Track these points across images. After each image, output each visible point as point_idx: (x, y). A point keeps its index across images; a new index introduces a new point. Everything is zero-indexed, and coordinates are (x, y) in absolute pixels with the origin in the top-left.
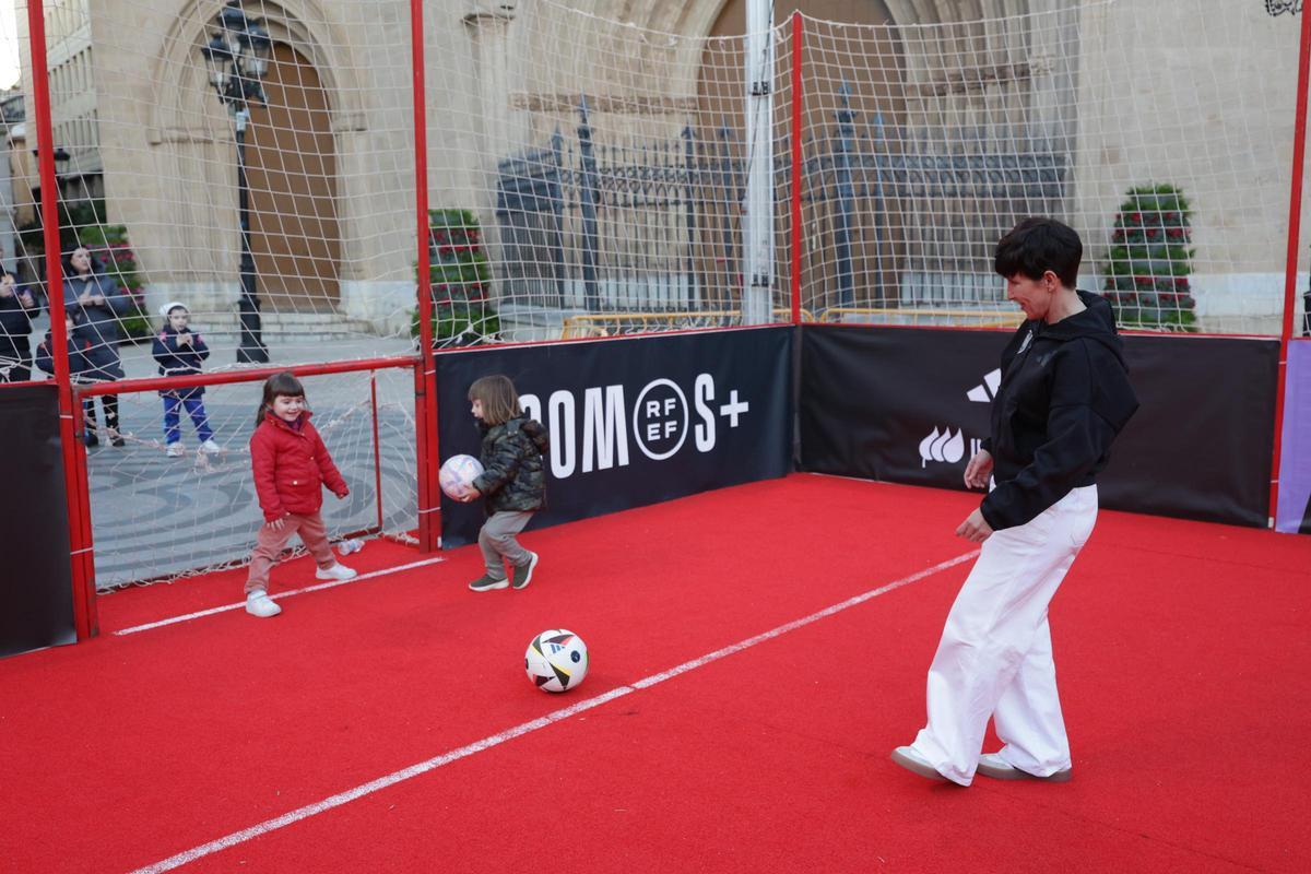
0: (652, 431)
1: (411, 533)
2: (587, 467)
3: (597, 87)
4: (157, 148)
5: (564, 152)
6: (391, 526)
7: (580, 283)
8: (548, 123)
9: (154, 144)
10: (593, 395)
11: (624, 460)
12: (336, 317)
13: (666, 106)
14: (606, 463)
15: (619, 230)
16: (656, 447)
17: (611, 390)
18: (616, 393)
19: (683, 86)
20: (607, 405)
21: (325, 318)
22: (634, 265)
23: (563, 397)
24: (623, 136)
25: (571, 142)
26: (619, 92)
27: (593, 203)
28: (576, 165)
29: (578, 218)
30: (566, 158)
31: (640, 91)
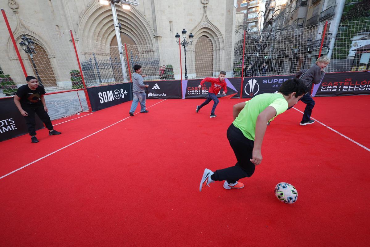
0: (116, 96)
1: (88, 111)
2: (109, 101)
3: (95, 51)
6: (84, 110)
8: (88, 58)
9: (11, 60)
10: (108, 92)
11: (114, 100)
12: (57, 87)
13: (106, 55)
14: (111, 100)
15: (103, 72)
16: (117, 98)
18: (111, 92)
19: (108, 51)
20: (110, 93)
21: (55, 87)
22: (106, 77)
23: (104, 93)
24: (100, 58)
25: (93, 60)
26: (98, 52)
27: (98, 68)
28: (94, 63)
29: (96, 72)
30: (92, 62)
31: (101, 52)
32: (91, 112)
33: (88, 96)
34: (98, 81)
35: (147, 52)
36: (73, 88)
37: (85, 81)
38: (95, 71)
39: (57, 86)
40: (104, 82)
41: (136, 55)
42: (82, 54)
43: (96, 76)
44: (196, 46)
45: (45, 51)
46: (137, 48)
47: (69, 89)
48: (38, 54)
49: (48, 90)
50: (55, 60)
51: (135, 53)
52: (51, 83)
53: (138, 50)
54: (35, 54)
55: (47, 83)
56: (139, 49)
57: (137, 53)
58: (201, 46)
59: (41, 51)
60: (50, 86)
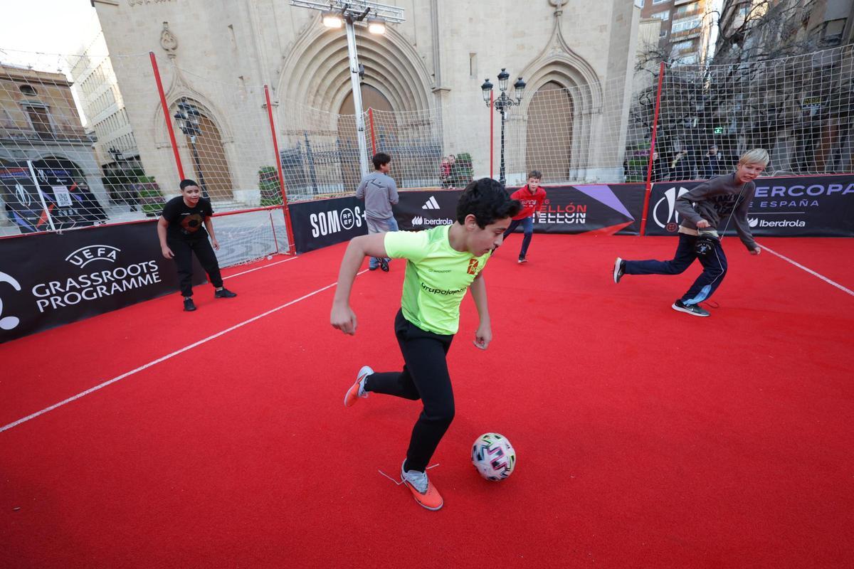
0: (345, 222)
1: (288, 252)
2: (330, 232)
3: (308, 127)
4: (160, 150)
5: (301, 147)
6: (281, 251)
7: (311, 188)
8: (294, 139)
10: (329, 213)
11: (339, 230)
12: (234, 202)
13: (330, 133)
14: (335, 231)
15: (321, 171)
16: (347, 226)
17: (334, 212)
18: (335, 212)
19: (334, 127)
20: (333, 216)
22: (327, 181)
23: (322, 214)
24: (318, 142)
25: (303, 146)
26: (314, 128)
27: (312, 163)
28: (306, 152)
29: (309, 170)
30: (302, 150)
31: (321, 129)
32: (294, 255)
33: (290, 222)
34: (310, 189)
35: (415, 125)
36: (262, 205)
37: (286, 190)
38: (306, 169)
39: (234, 199)
40: (322, 192)
41: (391, 133)
42: (284, 134)
43: (306, 178)
44: (531, 108)
45: (216, 130)
46: (395, 118)
47: (255, 206)
48: (206, 135)
49: (218, 207)
50: (232, 146)
51: (390, 129)
52: (223, 193)
53: (396, 122)
54: (200, 135)
55: (217, 193)
56: (399, 119)
57: (394, 129)
58: (543, 108)
59: (210, 129)
60: (222, 199)
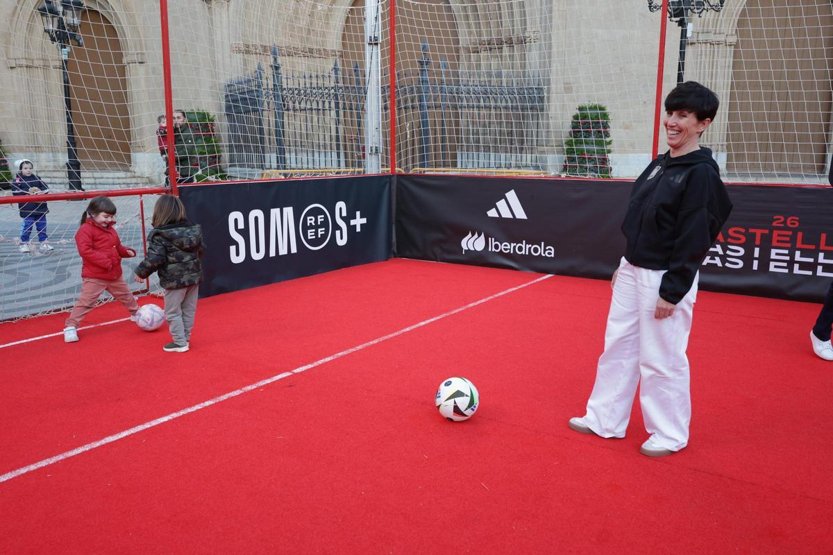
0: (310, 233)
3: (283, 41)
4: (14, 70)
5: (264, 76)
7: (274, 156)
8: (254, 61)
9: (11, 68)
11: (294, 250)
12: (129, 174)
13: (323, 54)
14: (283, 252)
15: (294, 124)
16: (312, 243)
17: (286, 210)
18: (289, 211)
19: (334, 42)
20: (284, 218)
21: (122, 174)
22: (306, 144)
24: (296, 71)
25: (268, 72)
26: (297, 43)
27: (280, 112)
28: (271, 86)
29: (272, 119)
30: (265, 82)
31: (308, 46)
34: (272, 158)
35: (495, 45)
37: (226, 155)
38: (269, 119)
39: (131, 169)
40: (293, 165)
41: (443, 57)
42: (239, 51)
43: (266, 137)
44: (740, 23)
45: (112, 31)
46: (454, 26)
48: (90, 42)
49: (98, 181)
50: (141, 69)
51: (441, 49)
52: (118, 157)
53: (455, 34)
54: (79, 45)
55: (94, 155)
56: (462, 30)
57: (449, 50)
58: (770, 23)
59: (98, 30)
60: (102, 168)
